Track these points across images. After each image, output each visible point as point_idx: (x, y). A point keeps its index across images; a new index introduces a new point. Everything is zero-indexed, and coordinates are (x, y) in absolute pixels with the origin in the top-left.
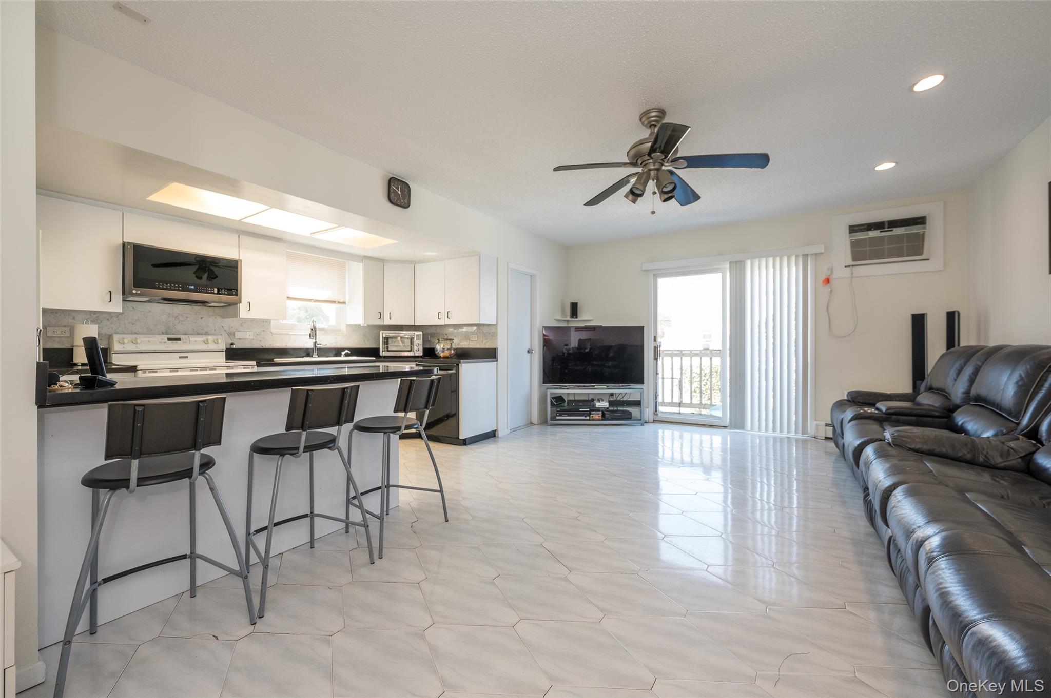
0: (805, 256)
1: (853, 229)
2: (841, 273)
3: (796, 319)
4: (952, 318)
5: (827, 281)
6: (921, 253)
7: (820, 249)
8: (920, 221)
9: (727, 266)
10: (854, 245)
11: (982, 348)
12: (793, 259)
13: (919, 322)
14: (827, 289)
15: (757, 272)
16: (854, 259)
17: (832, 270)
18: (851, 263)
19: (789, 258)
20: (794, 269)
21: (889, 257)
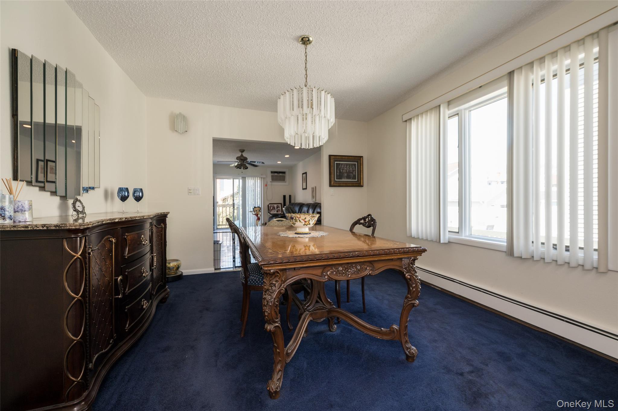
0: (261, 178)
1: (272, 172)
2: (269, 183)
3: (259, 195)
4: (290, 196)
5: (266, 185)
6: (284, 180)
7: (264, 176)
8: (284, 173)
9: (241, 178)
10: (272, 176)
11: (294, 203)
12: (258, 178)
13: (284, 197)
14: (266, 188)
15: (249, 180)
16: (272, 180)
17: (267, 182)
18: (271, 181)
19: (257, 178)
20: (259, 181)
21: (279, 181)
